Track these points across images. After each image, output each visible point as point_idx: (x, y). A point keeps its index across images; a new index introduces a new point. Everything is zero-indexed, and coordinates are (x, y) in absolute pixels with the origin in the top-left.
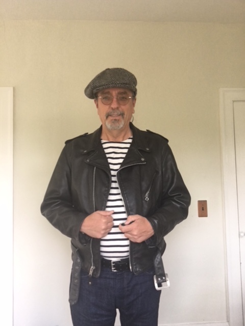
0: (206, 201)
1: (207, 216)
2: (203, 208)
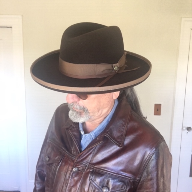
1: (160, 115)
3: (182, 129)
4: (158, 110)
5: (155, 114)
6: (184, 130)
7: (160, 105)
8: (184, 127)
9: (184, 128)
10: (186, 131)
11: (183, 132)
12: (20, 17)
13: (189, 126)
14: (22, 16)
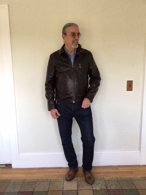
0: (132, 81)
1: (132, 90)
2: (130, 85)
14: (8, 5)
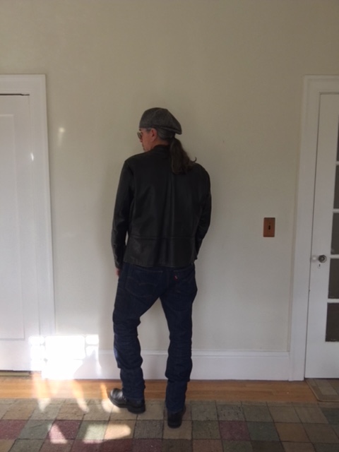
1: (273, 236)
2: (270, 226)
3: (311, 259)
4: (269, 228)
5: (265, 235)
6: (314, 261)
7: (273, 219)
8: (314, 256)
9: (314, 258)
10: (319, 263)
11: (312, 264)
12: (44, 76)
13: (322, 254)
14: (46, 75)
